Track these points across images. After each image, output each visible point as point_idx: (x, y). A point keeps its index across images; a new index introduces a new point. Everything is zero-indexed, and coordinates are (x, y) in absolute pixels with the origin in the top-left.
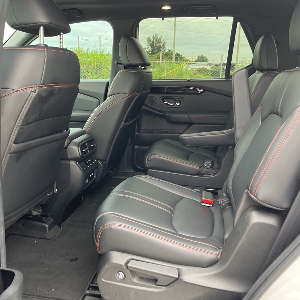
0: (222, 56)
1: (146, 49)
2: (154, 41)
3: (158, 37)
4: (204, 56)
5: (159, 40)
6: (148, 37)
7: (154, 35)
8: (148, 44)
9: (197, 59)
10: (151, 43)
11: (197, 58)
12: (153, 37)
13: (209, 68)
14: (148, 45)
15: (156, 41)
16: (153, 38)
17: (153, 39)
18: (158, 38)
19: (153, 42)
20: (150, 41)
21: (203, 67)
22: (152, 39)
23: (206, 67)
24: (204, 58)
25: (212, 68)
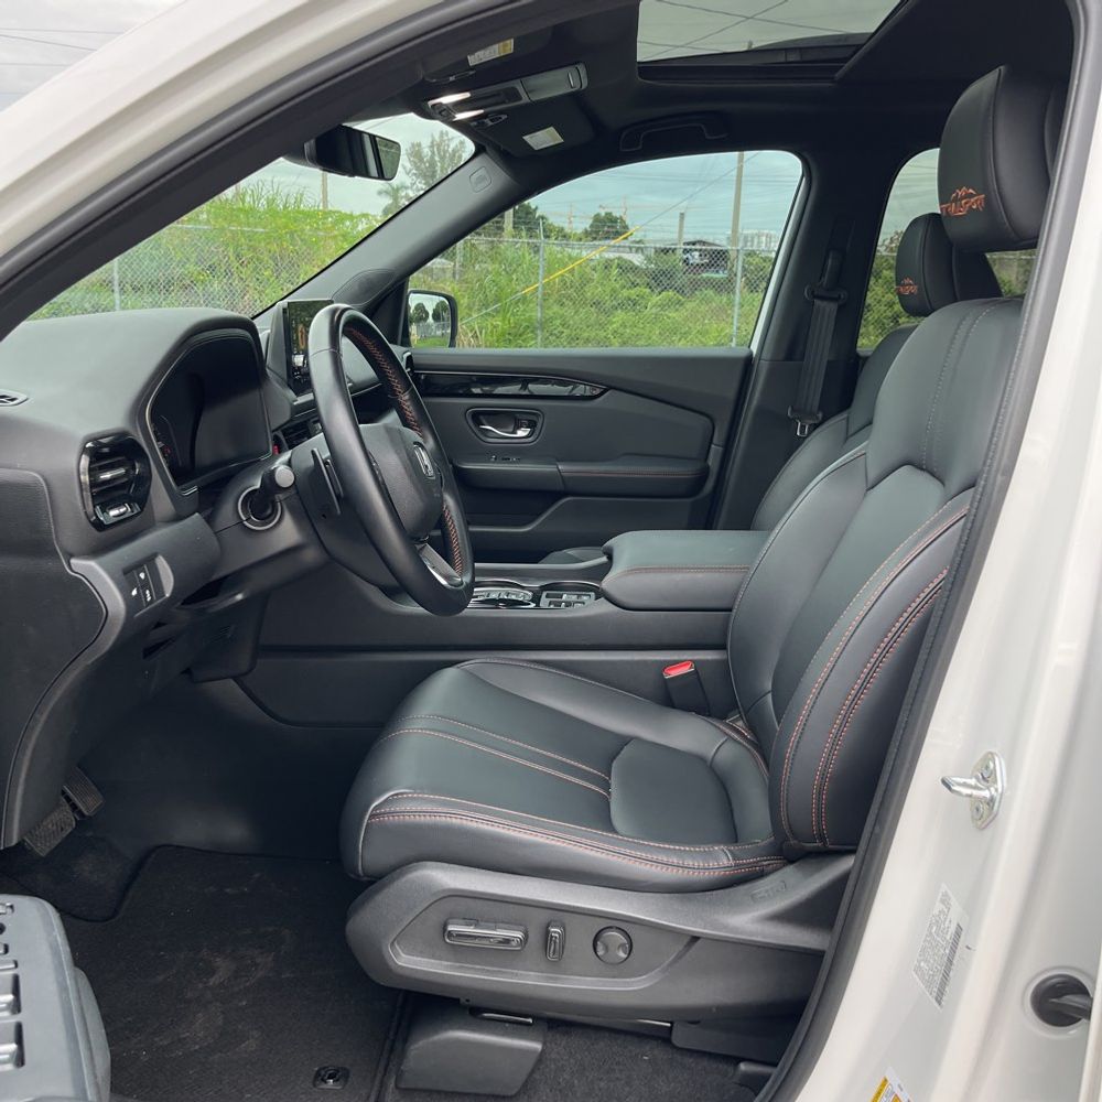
0: (682, 216)
1: (406, 188)
2: (437, 158)
3: (448, 146)
4: (616, 214)
5: (454, 156)
6: (413, 145)
7: (437, 138)
8: (414, 171)
9: (591, 226)
10: (423, 166)
11: (591, 221)
12: (432, 143)
13: (637, 259)
14: (415, 174)
15: (442, 158)
16: (432, 146)
17: (433, 153)
18: (450, 150)
19: (432, 164)
20: (421, 160)
21: (617, 255)
22: (426, 151)
23: (626, 256)
24: (616, 222)
25: (648, 259)
